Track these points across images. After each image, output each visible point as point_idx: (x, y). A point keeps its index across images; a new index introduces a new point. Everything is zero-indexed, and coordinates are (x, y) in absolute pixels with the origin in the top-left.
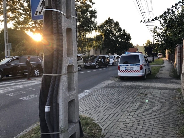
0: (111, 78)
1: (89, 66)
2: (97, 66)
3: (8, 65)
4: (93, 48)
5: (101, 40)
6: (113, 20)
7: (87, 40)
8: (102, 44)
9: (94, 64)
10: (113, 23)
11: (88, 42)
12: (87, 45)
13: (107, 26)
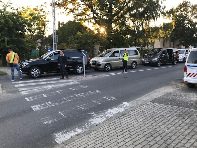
0: (173, 83)
1: (149, 62)
2: (159, 63)
3: (48, 60)
4: (159, 39)
5: (170, 28)
6: (190, 3)
7: (152, 29)
8: (172, 34)
9: (155, 59)
10: (189, 6)
11: (152, 32)
12: (150, 36)
13: (181, 11)
